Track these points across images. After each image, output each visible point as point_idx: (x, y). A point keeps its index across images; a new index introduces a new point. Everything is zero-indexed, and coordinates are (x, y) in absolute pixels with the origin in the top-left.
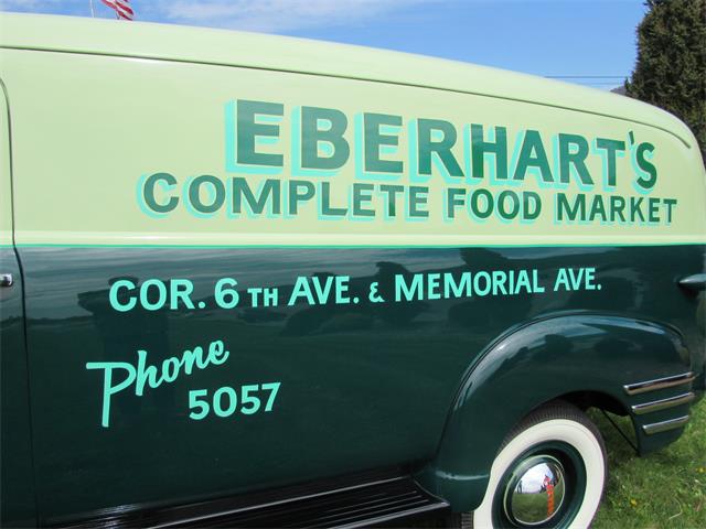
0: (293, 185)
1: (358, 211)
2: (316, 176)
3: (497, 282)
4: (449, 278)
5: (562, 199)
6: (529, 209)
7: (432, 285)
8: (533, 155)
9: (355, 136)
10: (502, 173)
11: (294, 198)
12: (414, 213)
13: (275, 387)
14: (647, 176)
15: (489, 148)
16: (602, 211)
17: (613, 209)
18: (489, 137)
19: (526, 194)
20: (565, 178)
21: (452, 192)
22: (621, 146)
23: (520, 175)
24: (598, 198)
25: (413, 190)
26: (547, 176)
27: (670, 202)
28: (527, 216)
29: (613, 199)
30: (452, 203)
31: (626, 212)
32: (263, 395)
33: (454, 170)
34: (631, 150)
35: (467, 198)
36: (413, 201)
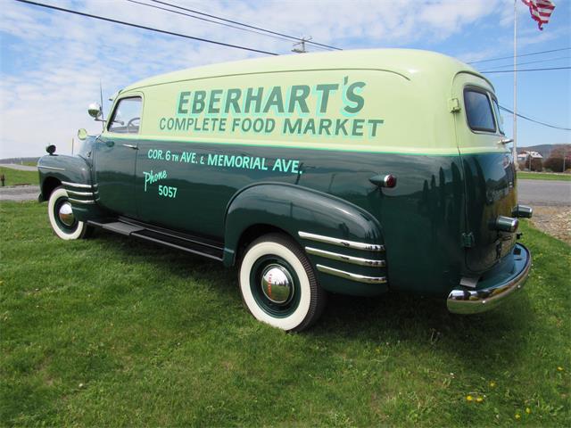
0: (189, 119)
1: (204, 129)
2: (194, 116)
3: (245, 162)
4: (226, 157)
5: (287, 121)
6: (268, 127)
7: (220, 160)
8: (275, 99)
9: (207, 101)
10: (258, 110)
11: (189, 124)
12: (220, 129)
13: (175, 189)
14: (354, 105)
15: (254, 98)
16: (313, 128)
17: (322, 126)
18: (255, 93)
19: (268, 120)
20: (291, 110)
21: (235, 120)
22: (335, 87)
23: (266, 110)
24: (311, 121)
25: (221, 120)
26: (281, 110)
27: (375, 123)
28: (267, 131)
29: (322, 121)
30: (235, 124)
31: (332, 129)
32: (173, 191)
33: (237, 110)
34: (343, 89)
35: (240, 123)
36: (221, 124)
